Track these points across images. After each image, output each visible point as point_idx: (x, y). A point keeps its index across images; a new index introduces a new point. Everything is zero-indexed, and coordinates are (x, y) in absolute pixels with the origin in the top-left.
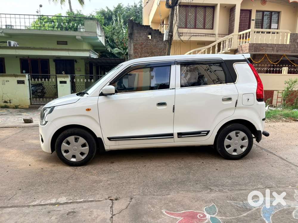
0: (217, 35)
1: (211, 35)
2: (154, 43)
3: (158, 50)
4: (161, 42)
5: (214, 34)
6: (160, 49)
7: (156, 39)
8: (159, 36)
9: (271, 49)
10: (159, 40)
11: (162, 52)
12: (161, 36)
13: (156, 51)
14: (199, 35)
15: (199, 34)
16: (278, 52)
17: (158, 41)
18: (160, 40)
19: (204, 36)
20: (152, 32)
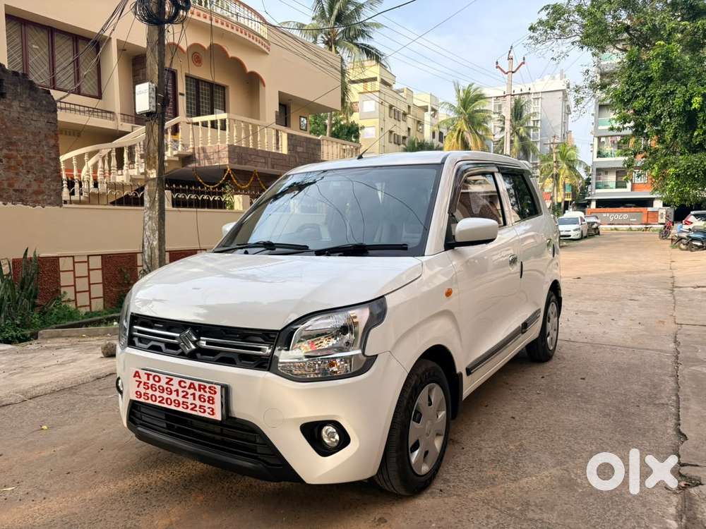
0: (119, 117)
1: (104, 114)
2: (12, 114)
3: (30, 138)
4: (36, 113)
5: (110, 112)
6: (34, 134)
7: (20, 101)
8: (29, 95)
9: (264, 161)
10: (28, 106)
11: (44, 143)
12: (36, 96)
13: (22, 138)
14: (70, 109)
15: (73, 106)
16: (273, 168)
17: (27, 110)
18: (32, 105)
19: (84, 112)
20: (5, 79)
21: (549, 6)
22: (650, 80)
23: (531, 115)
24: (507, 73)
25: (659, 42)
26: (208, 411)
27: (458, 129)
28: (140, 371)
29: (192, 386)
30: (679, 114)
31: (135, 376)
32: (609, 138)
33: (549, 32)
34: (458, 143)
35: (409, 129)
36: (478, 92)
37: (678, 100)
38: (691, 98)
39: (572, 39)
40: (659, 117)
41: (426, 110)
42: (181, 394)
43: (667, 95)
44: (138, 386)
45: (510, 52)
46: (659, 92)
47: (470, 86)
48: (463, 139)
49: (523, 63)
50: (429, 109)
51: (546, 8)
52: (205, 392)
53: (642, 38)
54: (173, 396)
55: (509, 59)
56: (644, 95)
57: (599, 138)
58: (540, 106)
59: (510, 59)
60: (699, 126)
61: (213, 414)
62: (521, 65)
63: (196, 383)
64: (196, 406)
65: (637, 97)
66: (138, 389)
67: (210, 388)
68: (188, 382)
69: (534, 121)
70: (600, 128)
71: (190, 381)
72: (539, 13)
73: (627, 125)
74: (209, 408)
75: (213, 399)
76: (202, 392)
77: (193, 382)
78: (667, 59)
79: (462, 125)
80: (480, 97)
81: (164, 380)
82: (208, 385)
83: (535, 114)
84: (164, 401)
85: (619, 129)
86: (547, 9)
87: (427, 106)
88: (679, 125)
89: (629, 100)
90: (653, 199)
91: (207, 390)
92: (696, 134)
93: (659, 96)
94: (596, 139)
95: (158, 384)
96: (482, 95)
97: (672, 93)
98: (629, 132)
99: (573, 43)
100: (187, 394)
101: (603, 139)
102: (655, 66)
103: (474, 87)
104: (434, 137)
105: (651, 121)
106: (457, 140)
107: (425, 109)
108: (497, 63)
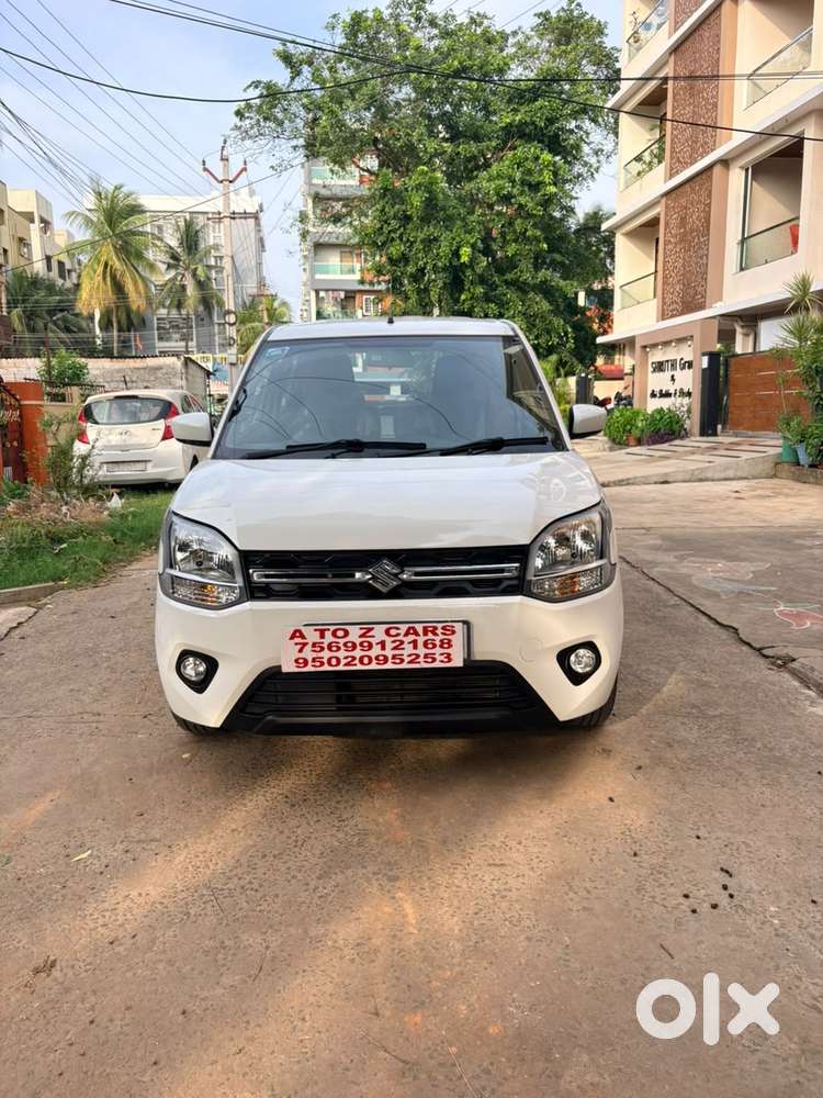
21: (259, 82)
22: (407, 218)
23: (211, 247)
24: (221, 182)
25: (422, 167)
26: (439, 658)
27: (103, 259)
28: (304, 630)
29: (411, 631)
30: (445, 269)
31: (292, 637)
32: (330, 293)
33: (262, 124)
34: (106, 284)
35: (5, 251)
36: (130, 201)
37: (444, 248)
38: (459, 248)
39: (294, 143)
40: (422, 271)
41: (32, 221)
42: (389, 645)
43: (430, 241)
44: (301, 651)
45: (223, 147)
46: (422, 236)
47: (116, 188)
48: (113, 278)
49: (245, 169)
50: (37, 220)
51: (256, 84)
52: (436, 634)
53: (396, 158)
54: (376, 651)
55: (222, 159)
56: (401, 238)
57: (317, 292)
58: (222, 234)
59: (224, 159)
60: (466, 288)
61: (450, 660)
62: (241, 172)
63: (419, 628)
64: (418, 656)
65: (393, 240)
66: (301, 655)
67: (443, 628)
68: (404, 628)
69: (215, 257)
70: (318, 276)
71: (408, 626)
72: (245, 90)
73: (381, 278)
74: (442, 654)
75: (450, 641)
76: (430, 636)
77: (411, 625)
78: (430, 192)
79: (108, 253)
80: (135, 210)
81: (355, 634)
82: (440, 626)
83: (216, 247)
84: (357, 662)
85: (371, 283)
86: (256, 87)
87: (32, 213)
88: (445, 284)
89: (384, 244)
90: (389, 384)
91: (439, 631)
92: (463, 297)
93: (422, 241)
94: (313, 294)
95: (342, 641)
96: (140, 206)
97: (436, 239)
98: (383, 287)
99: (295, 148)
100: (402, 642)
101: (322, 294)
102: (417, 200)
103: (124, 190)
104: (49, 268)
105: (412, 275)
106: (104, 278)
107: (29, 217)
108: (204, 162)
